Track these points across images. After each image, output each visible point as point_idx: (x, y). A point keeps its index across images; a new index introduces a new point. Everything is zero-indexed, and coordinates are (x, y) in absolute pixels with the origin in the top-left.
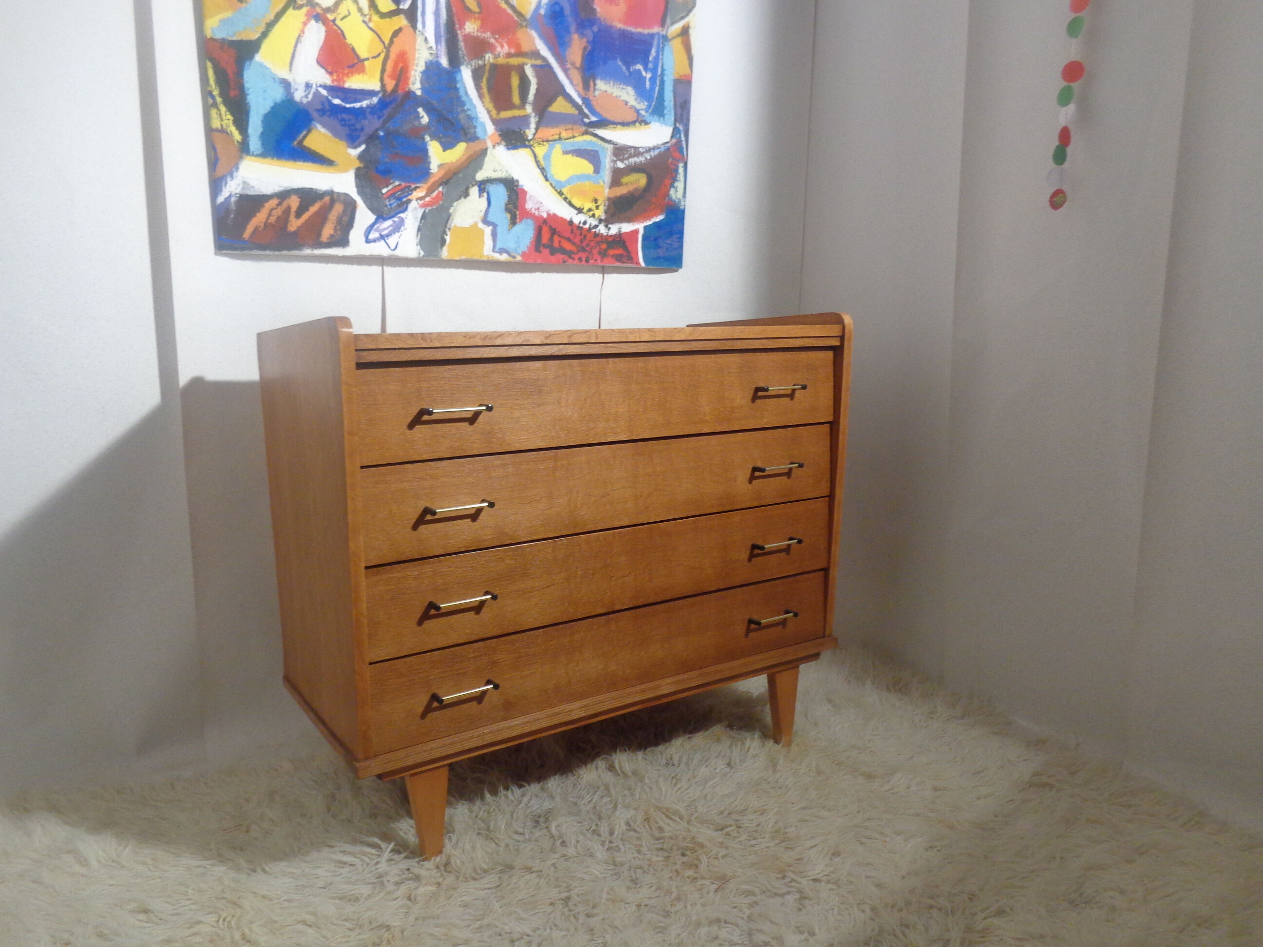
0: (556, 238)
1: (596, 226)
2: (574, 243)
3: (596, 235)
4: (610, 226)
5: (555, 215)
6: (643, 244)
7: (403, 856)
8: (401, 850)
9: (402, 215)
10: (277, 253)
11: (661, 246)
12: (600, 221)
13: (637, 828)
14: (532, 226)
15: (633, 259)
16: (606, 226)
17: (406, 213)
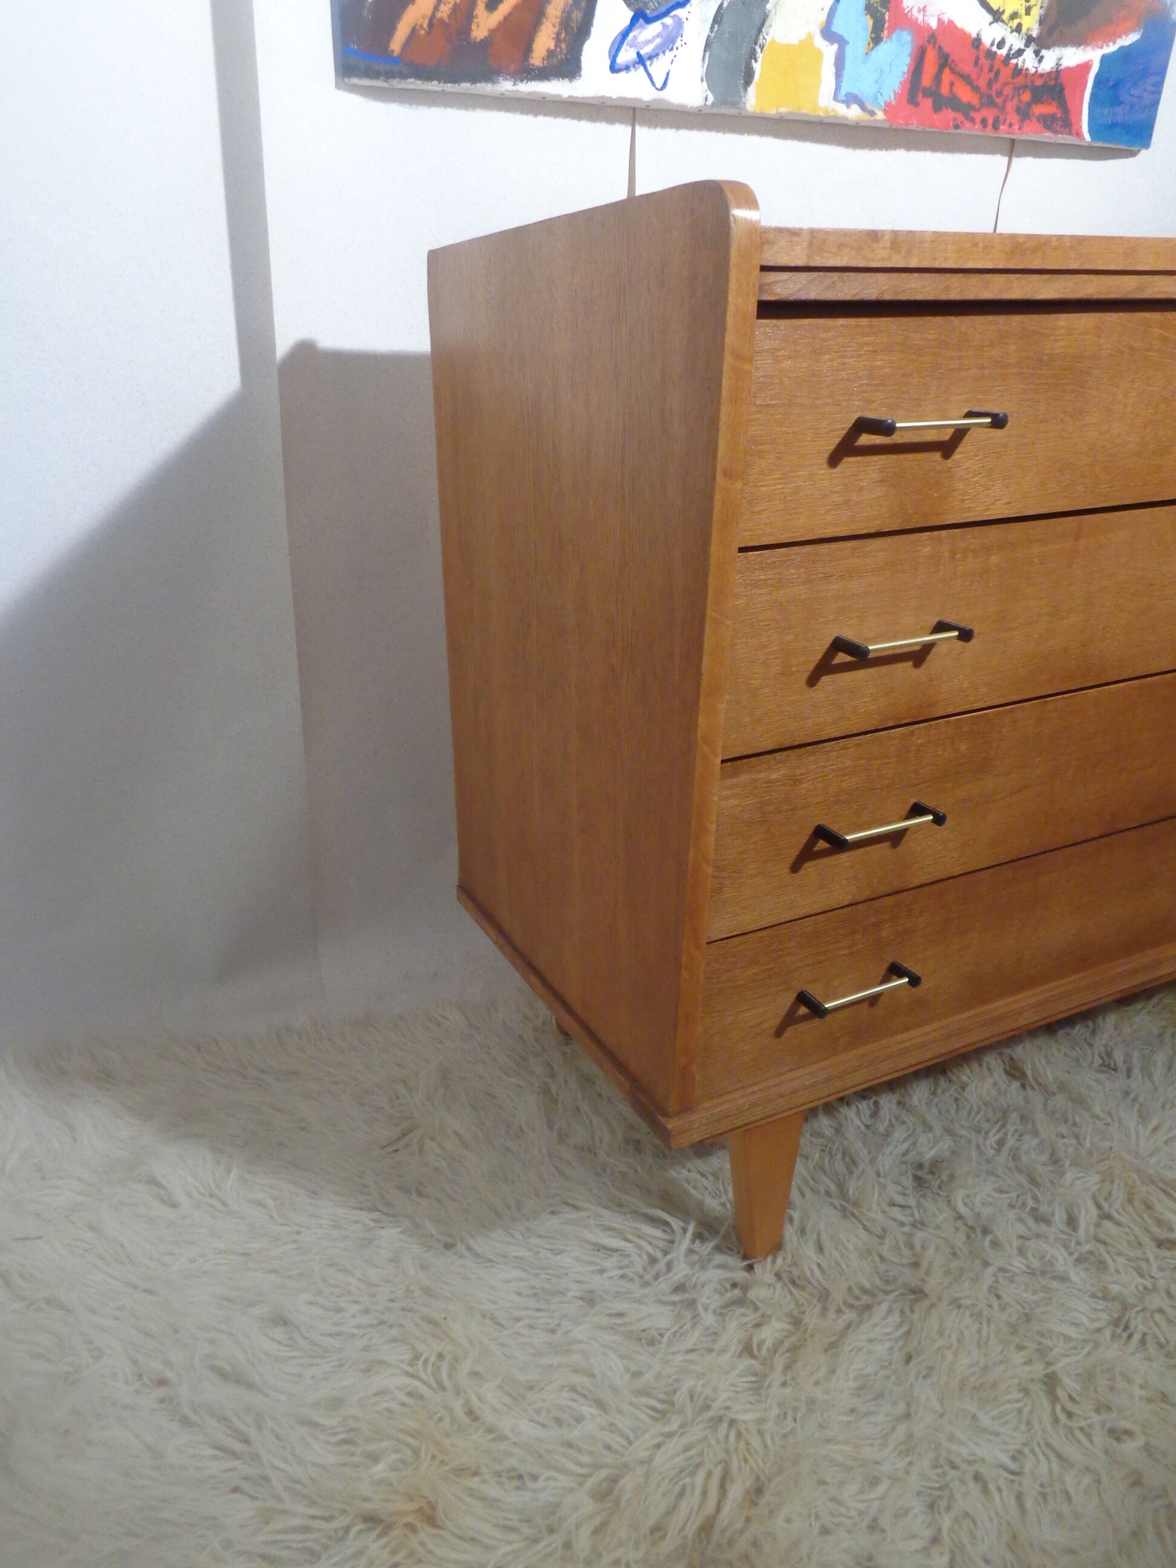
0: (947, 76)
1: (1020, 52)
2: (976, 89)
3: (1018, 71)
4: (1044, 52)
5: (951, 22)
6: (1093, 96)
7: (710, 1245)
8: (706, 1234)
9: (679, 12)
10: (449, 87)
11: (1122, 99)
12: (1029, 40)
13: (1115, 1215)
14: (910, 48)
15: (1072, 125)
16: (1037, 53)
17: (688, 6)
